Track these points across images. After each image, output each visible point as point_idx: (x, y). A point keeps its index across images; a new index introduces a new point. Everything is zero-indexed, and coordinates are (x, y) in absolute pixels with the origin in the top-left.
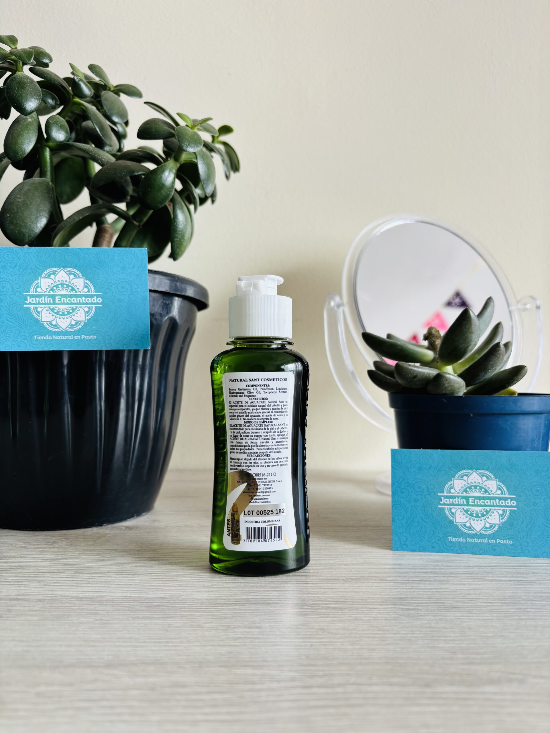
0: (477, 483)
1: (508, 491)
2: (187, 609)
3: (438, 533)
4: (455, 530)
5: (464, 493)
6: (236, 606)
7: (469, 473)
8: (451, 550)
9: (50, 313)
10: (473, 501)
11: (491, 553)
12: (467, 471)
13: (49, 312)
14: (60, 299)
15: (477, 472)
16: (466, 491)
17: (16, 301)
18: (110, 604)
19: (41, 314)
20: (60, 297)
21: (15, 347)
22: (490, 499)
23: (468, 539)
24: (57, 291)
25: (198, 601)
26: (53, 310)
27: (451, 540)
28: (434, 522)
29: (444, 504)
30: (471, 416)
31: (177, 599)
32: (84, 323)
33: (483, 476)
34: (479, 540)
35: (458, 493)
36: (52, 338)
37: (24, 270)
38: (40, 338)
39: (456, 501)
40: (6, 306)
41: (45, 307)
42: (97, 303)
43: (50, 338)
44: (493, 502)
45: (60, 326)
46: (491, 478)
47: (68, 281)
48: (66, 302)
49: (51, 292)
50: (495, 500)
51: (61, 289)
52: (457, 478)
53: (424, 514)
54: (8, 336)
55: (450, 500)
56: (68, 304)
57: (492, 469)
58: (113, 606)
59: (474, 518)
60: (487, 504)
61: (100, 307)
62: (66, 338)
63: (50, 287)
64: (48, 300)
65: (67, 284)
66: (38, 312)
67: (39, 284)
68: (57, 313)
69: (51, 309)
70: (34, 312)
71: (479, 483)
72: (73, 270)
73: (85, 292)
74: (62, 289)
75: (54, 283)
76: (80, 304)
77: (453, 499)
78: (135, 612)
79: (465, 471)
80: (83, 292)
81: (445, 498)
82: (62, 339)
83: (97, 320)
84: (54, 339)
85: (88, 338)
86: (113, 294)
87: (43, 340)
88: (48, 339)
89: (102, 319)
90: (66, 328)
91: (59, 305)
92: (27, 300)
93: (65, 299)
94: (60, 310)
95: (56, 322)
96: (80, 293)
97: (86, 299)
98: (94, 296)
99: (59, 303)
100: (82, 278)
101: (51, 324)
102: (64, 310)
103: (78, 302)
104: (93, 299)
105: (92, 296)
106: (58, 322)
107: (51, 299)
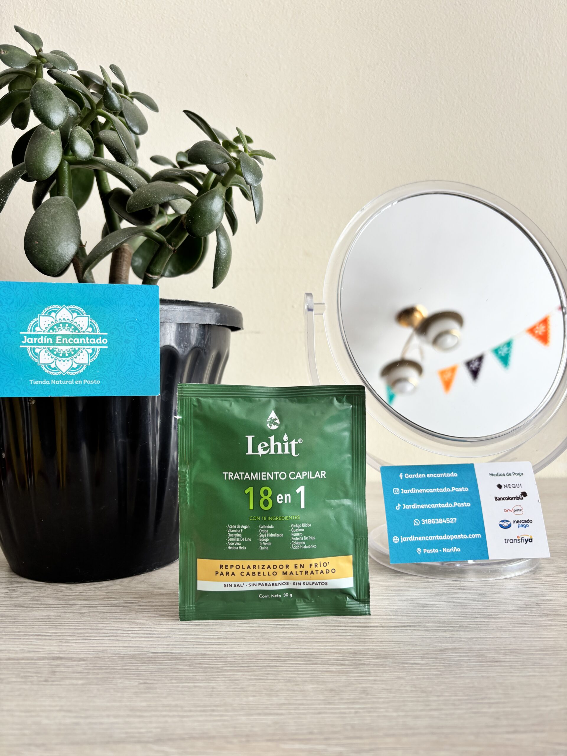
2: (229, 668)
6: (278, 663)
9: (48, 355)
13: (48, 353)
14: (60, 340)
18: (152, 663)
19: (39, 356)
20: (61, 337)
24: (57, 330)
25: (240, 657)
26: (52, 351)
31: (218, 655)
32: (87, 366)
37: (21, 307)
38: (36, 382)
41: (43, 348)
42: (102, 345)
45: (59, 370)
47: (71, 320)
48: (67, 342)
49: (51, 331)
51: (62, 329)
56: (70, 345)
58: (155, 665)
61: (105, 348)
63: (49, 326)
64: (47, 340)
65: (70, 322)
66: (36, 354)
67: (38, 323)
68: (57, 355)
69: (50, 351)
70: (31, 353)
72: (75, 308)
73: (90, 332)
74: (64, 328)
75: (54, 322)
76: (83, 345)
78: (178, 673)
80: (86, 332)
82: (61, 383)
83: (101, 363)
84: (52, 383)
85: (90, 383)
86: (120, 335)
87: (40, 384)
88: (45, 383)
89: (107, 363)
90: (67, 371)
91: (60, 346)
92: (24, 340)
93: (66, 339)
94: (60, 351)
95: (56, 365)
96: (83, 333)
97: (90, 339)
98: (99, 336)
99: (60, 344)
100: (86, 316)
101: (50, 367)
102: (65, 352)
103: (81, 343)
104: (98, 339)
105: (97, 337)
106: (57, 365)
107: (51, 339)
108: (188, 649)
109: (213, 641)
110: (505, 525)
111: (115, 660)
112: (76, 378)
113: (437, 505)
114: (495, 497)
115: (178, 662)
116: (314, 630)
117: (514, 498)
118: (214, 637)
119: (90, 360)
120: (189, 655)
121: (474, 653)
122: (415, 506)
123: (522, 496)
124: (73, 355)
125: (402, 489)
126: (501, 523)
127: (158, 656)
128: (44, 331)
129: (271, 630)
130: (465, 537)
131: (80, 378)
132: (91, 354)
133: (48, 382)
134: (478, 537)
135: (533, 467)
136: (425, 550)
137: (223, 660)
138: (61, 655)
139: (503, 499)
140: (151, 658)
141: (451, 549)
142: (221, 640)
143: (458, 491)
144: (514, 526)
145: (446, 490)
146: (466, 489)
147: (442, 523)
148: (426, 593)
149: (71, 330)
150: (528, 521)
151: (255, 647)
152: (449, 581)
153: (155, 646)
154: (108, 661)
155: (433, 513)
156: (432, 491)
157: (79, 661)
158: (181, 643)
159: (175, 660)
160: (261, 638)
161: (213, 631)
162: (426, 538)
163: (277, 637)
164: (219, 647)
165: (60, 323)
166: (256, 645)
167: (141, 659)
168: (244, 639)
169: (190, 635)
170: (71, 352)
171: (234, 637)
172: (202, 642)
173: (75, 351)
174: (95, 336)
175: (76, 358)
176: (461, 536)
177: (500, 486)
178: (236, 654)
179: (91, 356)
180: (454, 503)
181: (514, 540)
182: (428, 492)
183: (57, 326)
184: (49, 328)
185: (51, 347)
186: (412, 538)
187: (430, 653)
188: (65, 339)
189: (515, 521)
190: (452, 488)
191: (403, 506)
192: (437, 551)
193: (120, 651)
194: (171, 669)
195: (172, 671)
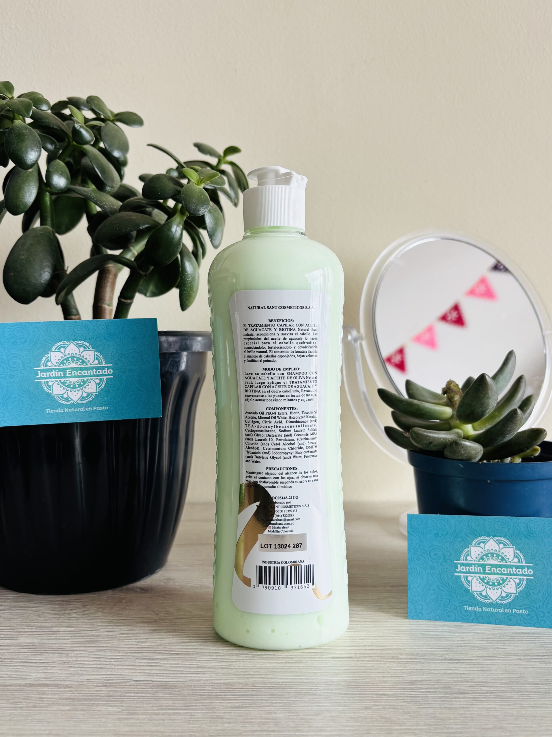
0: (494, 550)
1: (525, 560)
3: (454, 602)
4: (471, 599)
5: (481, 560)
7: (486, 540)
8: (467, 619)
9: (61, 387)
10: (489, 569)
11: (507, 623)
12: (484, 538)
13: (60, 385)
14: (70, 373)
15: (494, 539)
16: (482, 558)
17: (27, 376)
19: (52, 388)
20: (71, 370)
21: (27, 421)
22: (507, 567)
23: (484, 608)
24: (67, 364)
25: (217, 686)
26: (64, 383)
27: (466, 609)
28: (450, 591)
29: (461, 572)
30: (489, 482)
31: (197, 684)
32: (96, 394)
33: (500, 543)
34: (495, 609)
35: (475, 561)
36: (64, 410)
37: (34, 345)
38: (52, 411)
39: (472, 569)
40: (17, 382)
41: (56, 381)
42: (108, 375)
43: (62, 411)
44: (510, 571)
45: (71, 399)
46: (509, 545)
47: (78, 354)
48: (76, 375)
49: (61, 365)
50: (512, 569)
51: (71, 362)
52: (473, 545)
53: (440, 582)
54: (20, 411)
55: (467, 567)
56: (79, 377)
57: (509, 536)
59: (491, 587)
60: (504, 572)
61: (111, 378)
62: (78, 410)
63: (60, 360)
64: (58, 374)
65: (77, 356)
66: (50, 386)
67: (49, 358)
68: (68, 386)
69: (62, 383)
70: (45, 386)
71: (496, 550)
72: (83, 343)
73: (96, 364)
74: (73, 362)
75: (64, 357)
76: (91, 376)
77: (470, 567)
79: (482, 538)
80: (93, 364)
81: (461, 566)
83: (107, 392)
87: (55, 413)
89: (113, 390)
90: (77, 400)
91: (70, 378)
92: (38, 375)
94: (71, 383)
96: (90, 366)
97: (97, 370)
98: (105, 368)
99: (70, 376)
100: (93, 350)
101: (62, 397)
102: (75, 383)
103: (89, 374)
104: (104, 370)
105: (103, 368)
106: (69, 395)
107: (62, 373)
108: (169, 677)
111: (99, 687)
112: (86, 406)
115: (159, 690)
119: (98, 389)
121: (441, 685)
124: (82, 385)
128: (55, 366)
129: (248, 660)
131: (90, 405)
132: (99, 384)
140: (133, 686)
142: (200, 669)
149: (79, 363)
151: (232, 676)
153: (137, 674)
154: (92, 688)
157: (65, 688)
158: (162, 672)
159: (156, 688)
160: (239, 668)
161: (193, 660)
163: (254, 666)
164: (198, 677)
165: (69, 357)
167: (123, 687)
169: (170, 664)
170: (81, 383)
172: (181, 671)
173: (84, 382)
174: (101, 368)
175: (85, 388)
178: (214, 683)
183: (66, 361)
185: (63, 380)
187: (399, 684)
188: (75, 372)
193: (103, 678)
194: (152, 697)
195: (153, 698)
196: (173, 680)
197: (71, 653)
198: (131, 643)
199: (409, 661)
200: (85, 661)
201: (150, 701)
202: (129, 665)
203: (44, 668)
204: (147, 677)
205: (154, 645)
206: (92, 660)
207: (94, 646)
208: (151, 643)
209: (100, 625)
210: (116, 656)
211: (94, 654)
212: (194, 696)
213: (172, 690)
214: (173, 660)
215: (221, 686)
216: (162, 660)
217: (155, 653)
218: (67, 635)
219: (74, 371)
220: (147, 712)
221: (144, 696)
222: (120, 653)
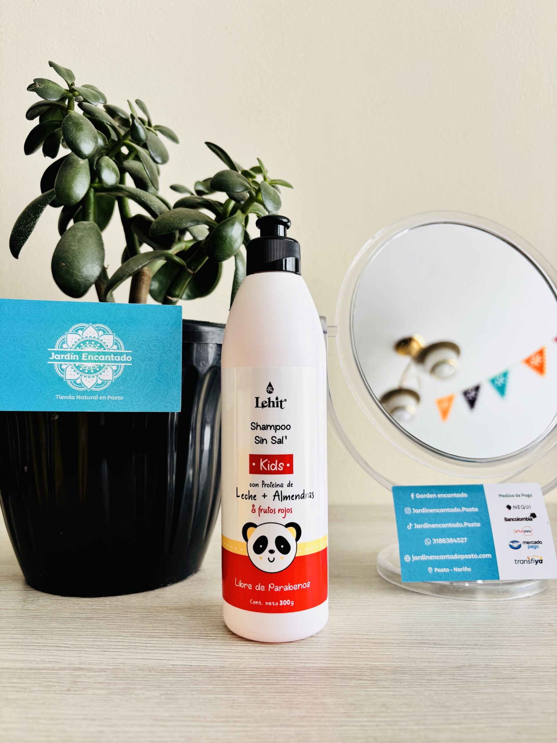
2: (248, 681)
9: (74, 371)
13: (74, 369)
14: (86, 357)
17: (40, 357)
19: (66, 372)
20: (87, 354)
24: (84, 347)
26: (78, 368)
31: (236, 668)
32: (112, 382)
37: (50, 325)
38: (63, 398)
41: (70, 364)
42: (127, 362)
45: (84, 385)
47: (96, 338)
48: (92, 359)
49: (78, 348)
56: (95, 361)
58: (175, 677)
61: (129, 366)
63: (76, 343)
64: (73, 357)
65: (96, 340)
66: (63, 370)
67: (65, 340)
68: (83, 371)
69: (76, 367)
70: (58, 370)
72: (101, 326)
73: (115, 350)
74: (90, 346)
75: (81, 339)
76: (109, 362)
78: (198, 685)
80: (111, 349)
82: (86, 399)
83: (125, 380)
84: (77, 399)
85: (114, 399)
86: (144, 353)
87: (66, 399)
88: (70, 398)
89: (131, 379)
90: (92, 387)
91: (86, 362)
92: (51, 356)
93: (92, 356)
94: (86, 368)
95: (81, 381)
96: (108, 351)
97: (115, 356)
98: (124, 354)
99: (86, 360)
100: (112, 334)
101: (75, 382)
102: (90, 368)
103: (106, 360)
104: (122, 357)
105: (121, 354)
106: (83, 381)
107: (77, 356)
108: (207, 662)
109: (231, 654)
110: (515, 546)
111: (135, 671)
112: (100, 394)
113: (448, 524)
114: (505, 518)
115: (197, 675)
116: (330, 645)
117: (524, 519)
118: (232, 651)
119: (114, 377)
120: (208, 668)
122: (426, 526)
123: (532, 517)
124: (98, 371)
125: (413, 509)
126: (511, 544)
127: (177, 668)
128: (71, 348)
130: (476, 556)
131: (105, 394)
132: (115, 371)
133: (73, 398)
134: (489, 557)
135: (542, 488)
136: (436, 569)
137: (242, 673)
138: (82, 666)
139: (513, 520)
140: (170, 670)
141: (461, 569)
143: (468, 511)
144: (524, 547)
145: (456, 510)
146: (476, 510)
147: (452, 542)
148: (439, 612)
149: (97, 348)
150: (538, 543)
151: (273, 661)
152: (460, 600)
153: (173, 659)
154: (128, 672)
155: (444, 533)
156: (442, 511)
157: (100, 672)
158: (199, 656)
159: (195, 673)
161: (230, 645)
162: (436, 557)
164: (237, 660)
165: (87, 341)
166: (274, 659)
167: (160, 671)
168: (261, 653)
169: (207, 649)
170: (96, 368)
171: (252, 652)
172: (220, 656)
173: (100, 368)
174: (120, 354)
175: (101, 374)
176: (471, 556)
177: (509, 507)
178: (254, 668)
179: (115, 372)
180: (465, 523)
181: (525, 561)
182: (439, 512)
183: (83, 344)
184: (76, 345)
185: (77, 364)
186: (424, 557)
189: (525, 542)
190: (462, 508)
191: (414, 526)
192: (447, 570)
193: (139, 663)
194: (191, 681)
195: (192, 683)
196: (212, 665)
197: (105, 638)
198: (166, 628)
199: (452, 647)
200: (120, 646)
201: (189, 685)
202: (165, 650)
203: (78, 652)
204: (184, 661)
205: (189, 631)
206: (127, 645)
207: (128, 632)
208: (185, 629)
209: (134, 612)
210: (151, 641)
211: (129, 639)
212: (235, 681)
213: (211, 675)
214: (210, 645)
215: (262, 671)
216: (199, 645)
217: (191, 638)
218: (101, 621)
219: (90, 355)
220: (186, 696)
221: (183, 681)
222: (156, 638)
